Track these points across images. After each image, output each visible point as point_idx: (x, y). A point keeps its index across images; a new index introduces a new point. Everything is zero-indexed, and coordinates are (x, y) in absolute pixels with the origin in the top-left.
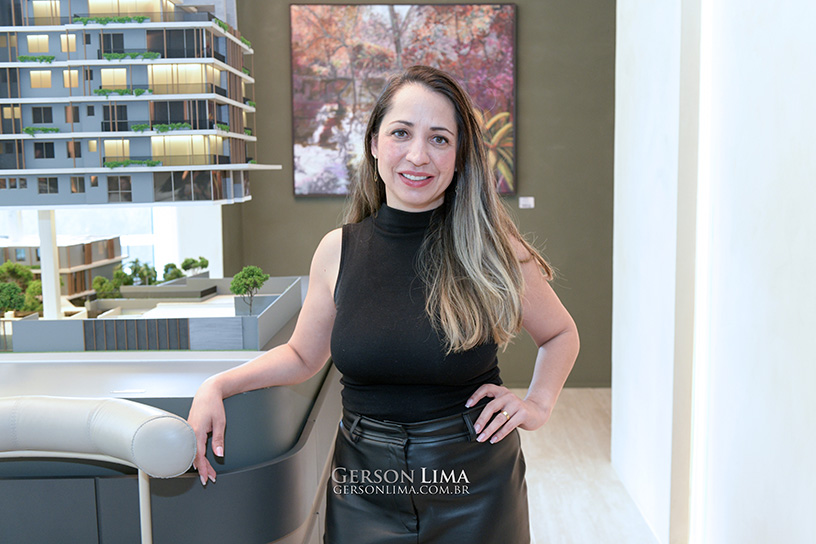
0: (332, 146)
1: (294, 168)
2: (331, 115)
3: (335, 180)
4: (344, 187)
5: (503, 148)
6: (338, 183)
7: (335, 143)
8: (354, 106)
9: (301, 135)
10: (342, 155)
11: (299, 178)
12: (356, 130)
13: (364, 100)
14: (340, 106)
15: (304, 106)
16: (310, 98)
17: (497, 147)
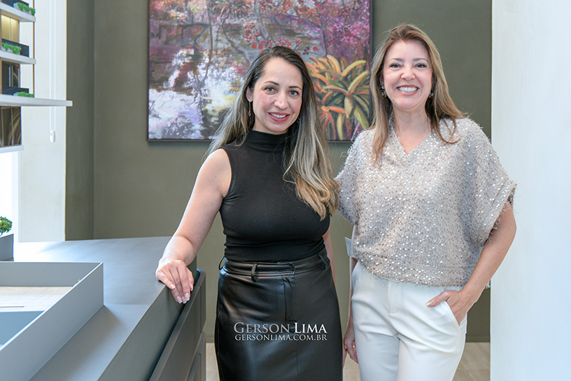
0: (188, 91)
1: (148, 112)
2: (187, 60)
3: (189, 125)
4: (198, 132)
5: (358, 96)
6: (193, 128)
7: (190, 88)
8: (211, 51)
9: (156, 79)
10: (198, 100)
11: (153, 123)
12: (212, 76)
13: (220, 45)
14: (196, 50)
15: (160, 50)
16: (166, 43)
17: (353, 94)
